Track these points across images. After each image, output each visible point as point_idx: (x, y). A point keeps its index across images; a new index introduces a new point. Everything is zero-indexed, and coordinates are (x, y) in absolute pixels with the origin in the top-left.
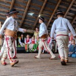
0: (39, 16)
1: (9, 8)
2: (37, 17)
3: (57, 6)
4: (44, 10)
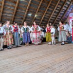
0: (36, 16)
1: (14, 10)
2: (33, 17)
3: (47, 8)
4: (39, 11)
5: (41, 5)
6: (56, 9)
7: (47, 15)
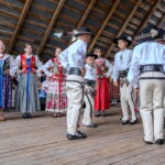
5: (90, 14)
6: (128, 28)
7: (103, 39)
